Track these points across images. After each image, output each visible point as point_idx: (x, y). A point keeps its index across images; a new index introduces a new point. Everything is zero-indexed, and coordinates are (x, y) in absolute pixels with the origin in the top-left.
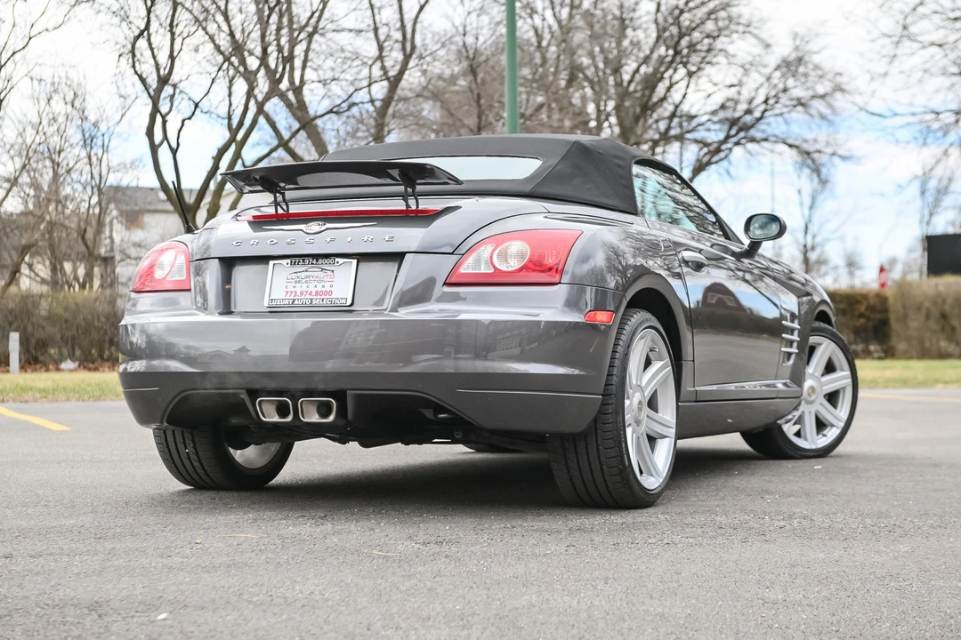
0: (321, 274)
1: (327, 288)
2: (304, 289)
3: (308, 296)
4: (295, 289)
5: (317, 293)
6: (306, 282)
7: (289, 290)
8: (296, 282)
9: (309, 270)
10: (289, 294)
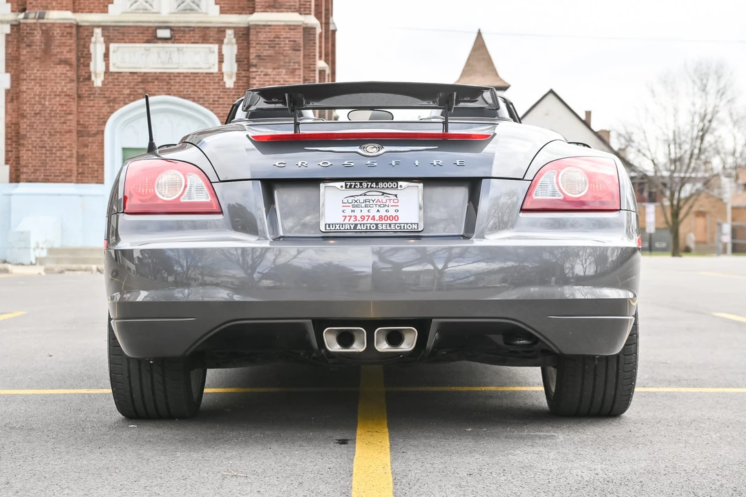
0: (381, 198)
1: (392, 213)
2: (365, 213)
3: (370, 221)
4: (353, 214)
5: (381, 218)
6: (366, 206)
7: (346, 214)
8: (353, 206)
9: (368, 194)
10: (348, 218)
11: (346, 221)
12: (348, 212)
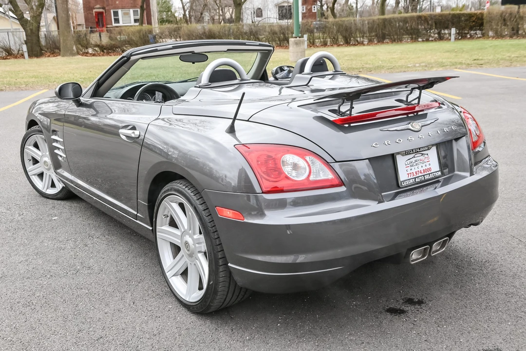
0: (422, 157)
1: (428, 167)
2: (417, 170)
3: (420, 174)
4: (411, 172)
5: (424, 171)
6: (416, 165)
7: (408, 173)
8: (411, 166)
9: (416, 156)
10: (410, 175)
11: (410, 178)
12: (409, 172)
